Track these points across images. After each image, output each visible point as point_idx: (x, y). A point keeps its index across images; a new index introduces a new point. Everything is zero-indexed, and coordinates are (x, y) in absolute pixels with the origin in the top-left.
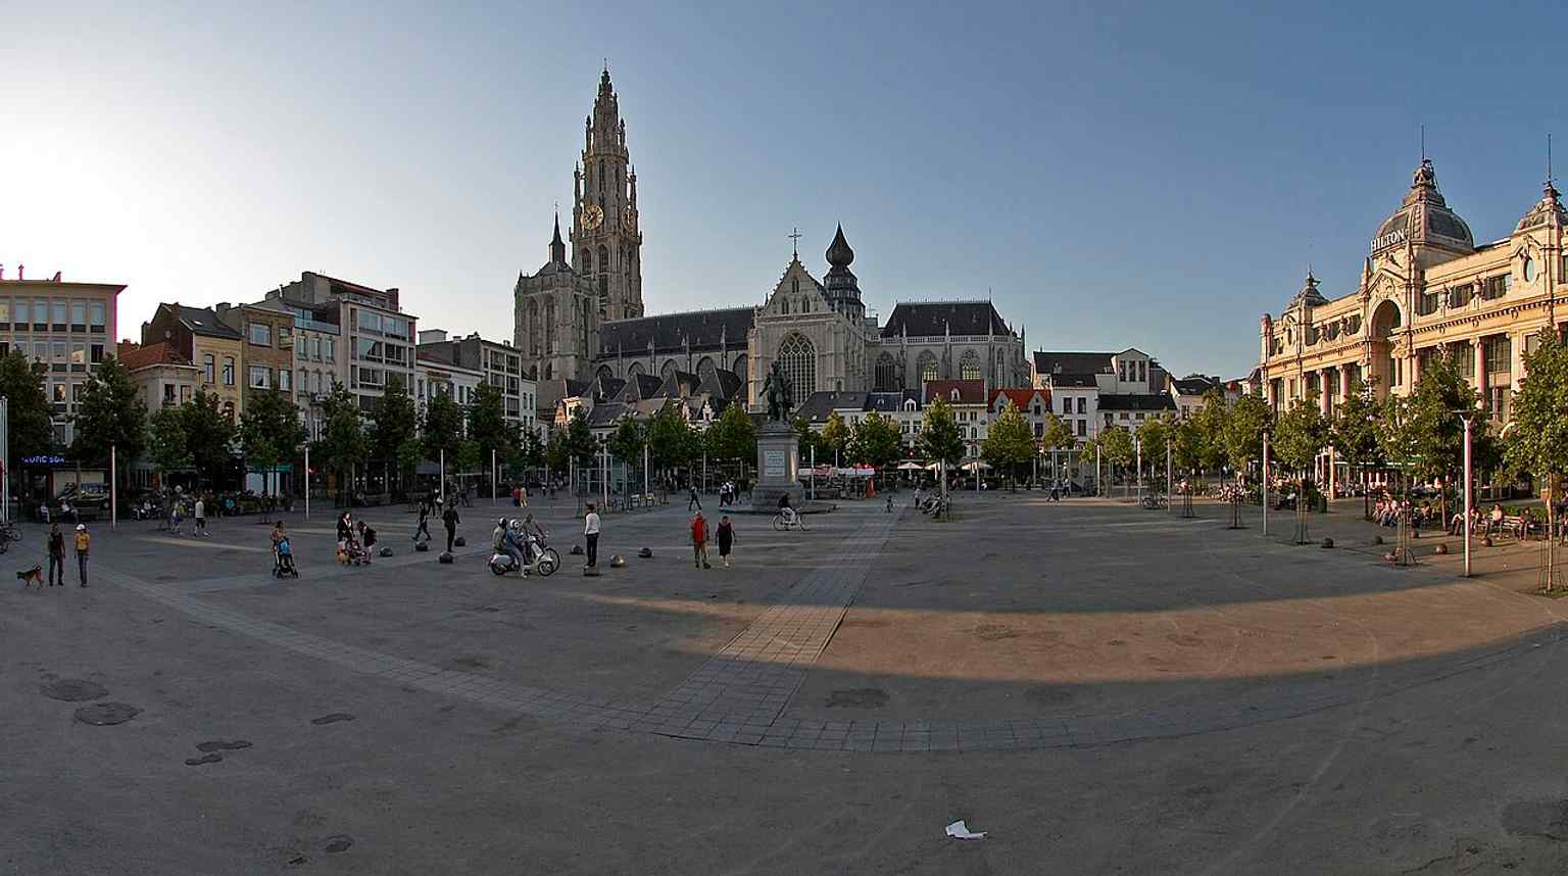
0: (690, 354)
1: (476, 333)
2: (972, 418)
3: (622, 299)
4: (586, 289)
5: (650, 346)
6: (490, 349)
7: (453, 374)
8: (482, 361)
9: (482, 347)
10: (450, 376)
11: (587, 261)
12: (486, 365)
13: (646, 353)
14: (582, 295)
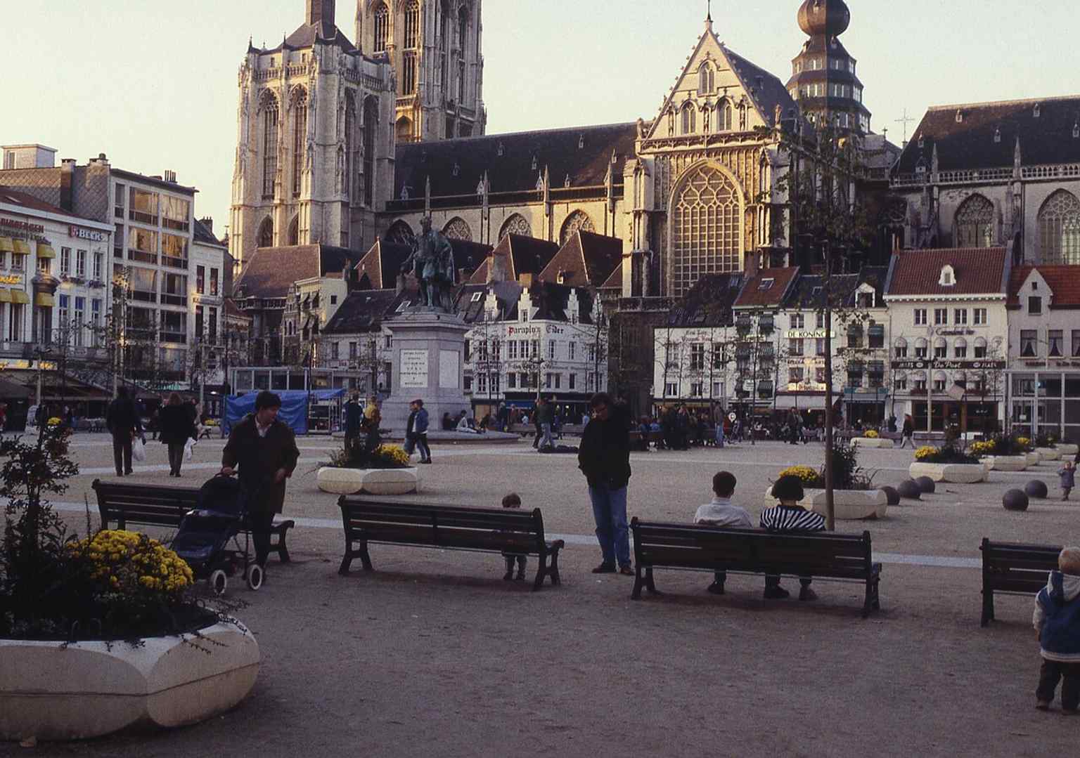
0: (550, 205)
1: (103, 157)
2: (977, 321)
3: (443, 101)
4: (369, 78)
5: (482, 190)
6: (128, 184)
7: (46, 226)
8: (112, 205)
9: (114, 181)
10: (41, 229)
11: (380, 27)
12: (119, 213)
13: (475, 202)
14: (363, 90)
